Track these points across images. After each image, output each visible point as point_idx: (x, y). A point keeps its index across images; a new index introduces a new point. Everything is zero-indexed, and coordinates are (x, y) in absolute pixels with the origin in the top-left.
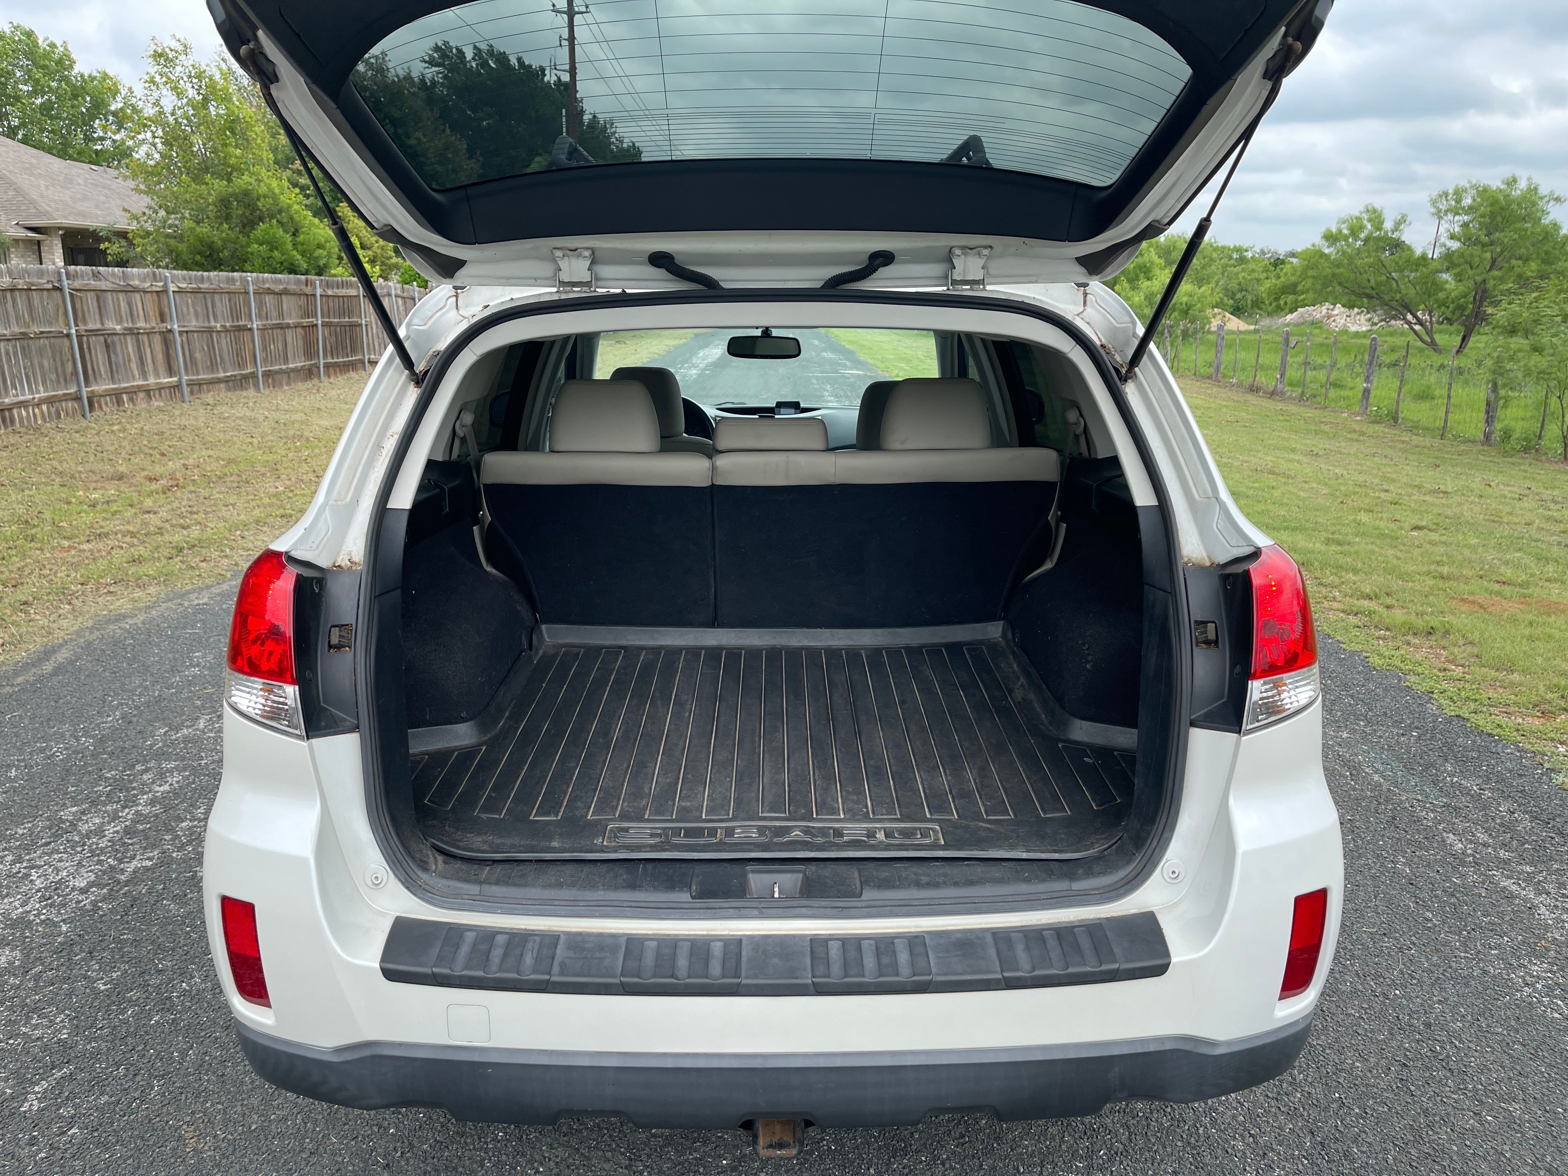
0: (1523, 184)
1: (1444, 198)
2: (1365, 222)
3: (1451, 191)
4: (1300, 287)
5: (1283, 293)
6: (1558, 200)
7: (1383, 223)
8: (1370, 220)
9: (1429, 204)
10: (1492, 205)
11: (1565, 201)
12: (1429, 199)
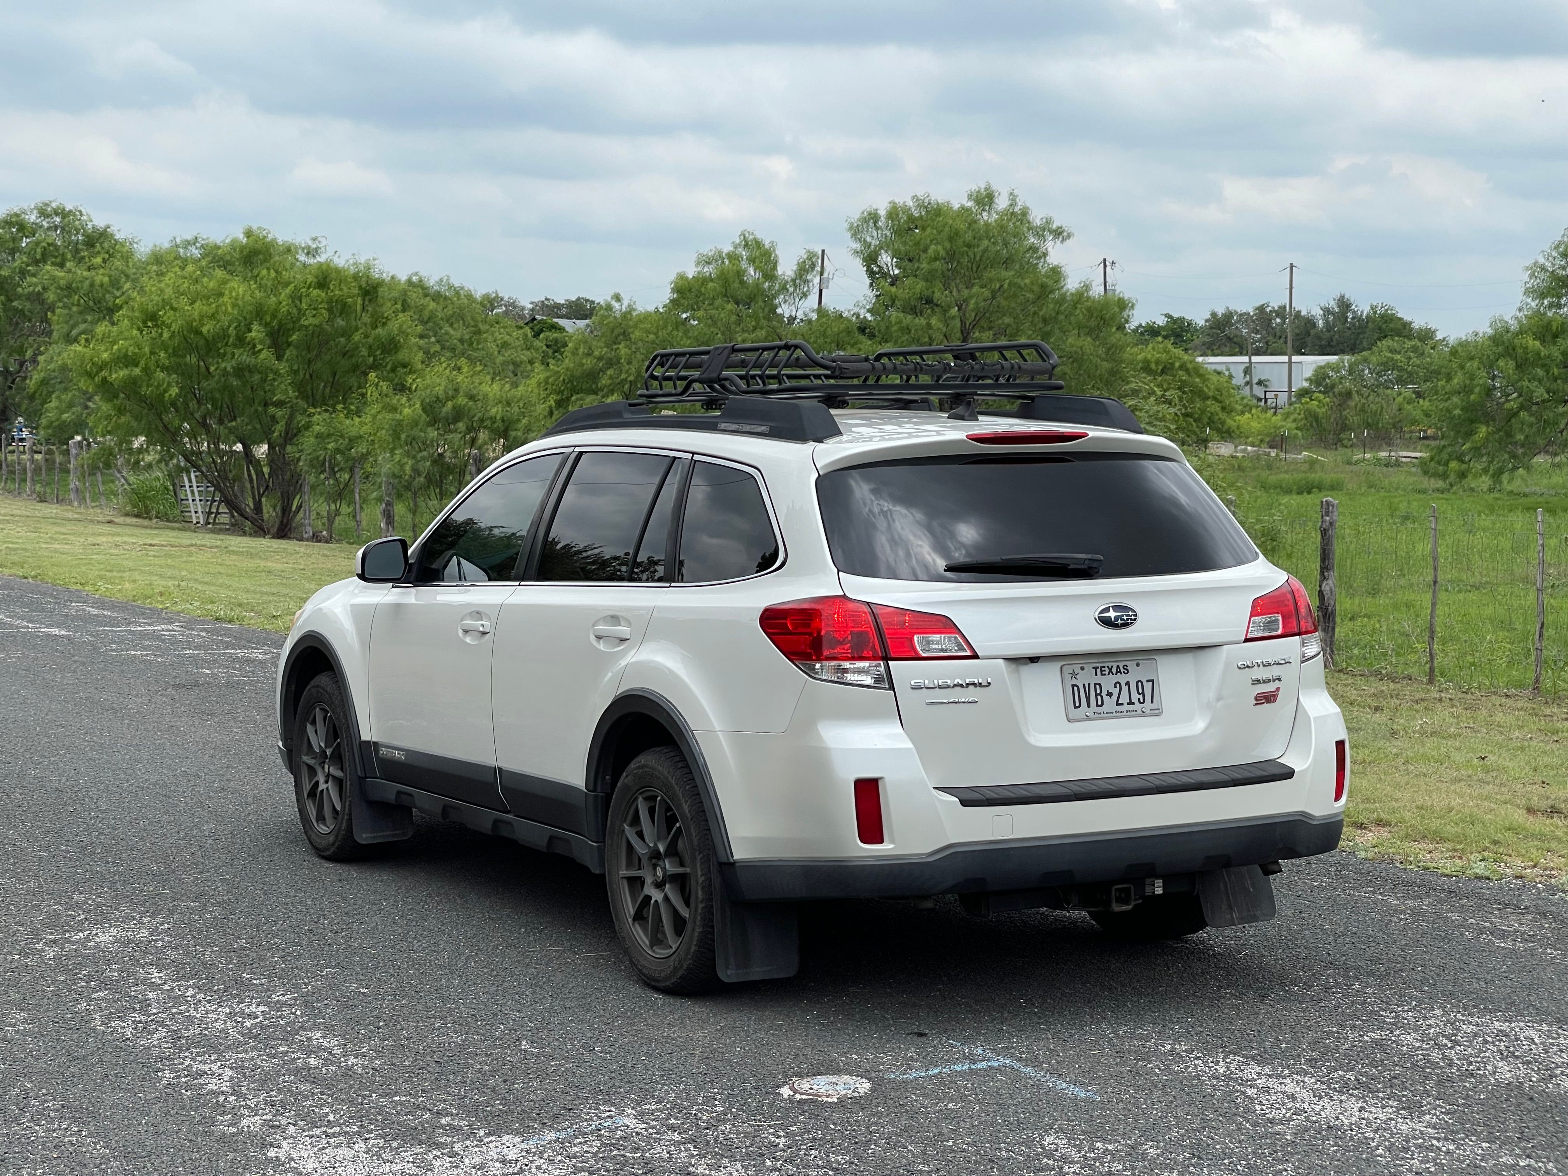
0: (1002, 203)
1: (871, 224)
2: (744, 264)
3: (882, 213)
4: (604, 381)
5: (574, 391)
6: (1058, 233)
7: (775, 267)
8: (752, 260)
9: (849, 235)
10: (951, 239)
11: (1069, 236)
12: (846, 226)
